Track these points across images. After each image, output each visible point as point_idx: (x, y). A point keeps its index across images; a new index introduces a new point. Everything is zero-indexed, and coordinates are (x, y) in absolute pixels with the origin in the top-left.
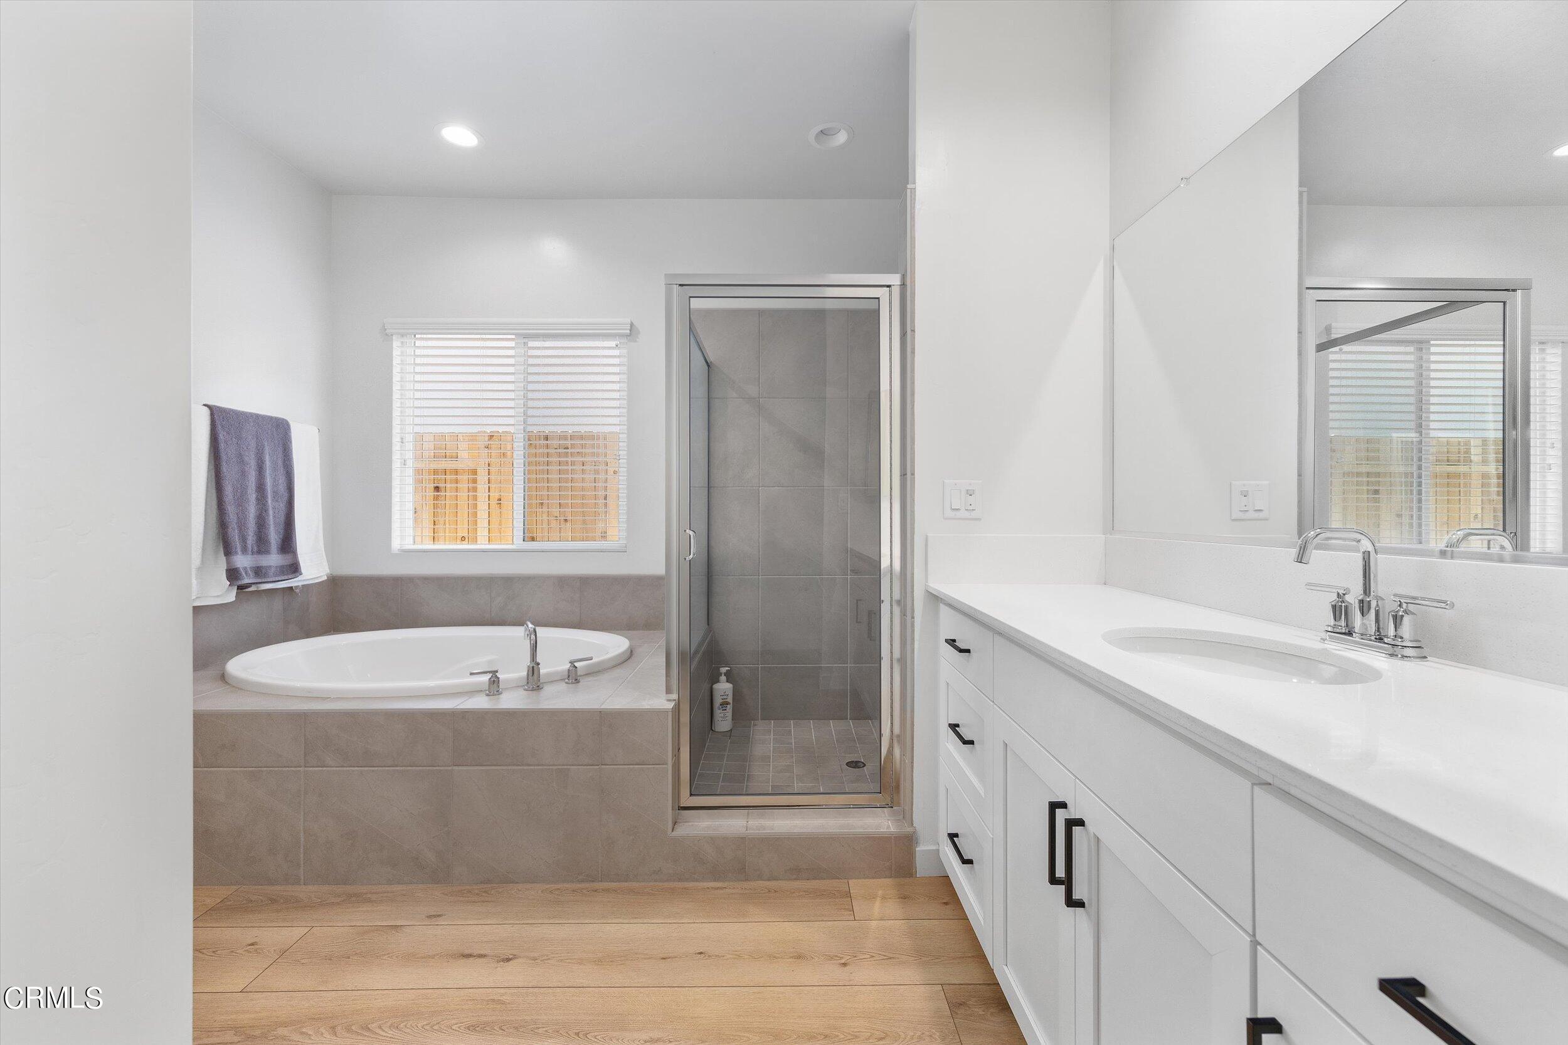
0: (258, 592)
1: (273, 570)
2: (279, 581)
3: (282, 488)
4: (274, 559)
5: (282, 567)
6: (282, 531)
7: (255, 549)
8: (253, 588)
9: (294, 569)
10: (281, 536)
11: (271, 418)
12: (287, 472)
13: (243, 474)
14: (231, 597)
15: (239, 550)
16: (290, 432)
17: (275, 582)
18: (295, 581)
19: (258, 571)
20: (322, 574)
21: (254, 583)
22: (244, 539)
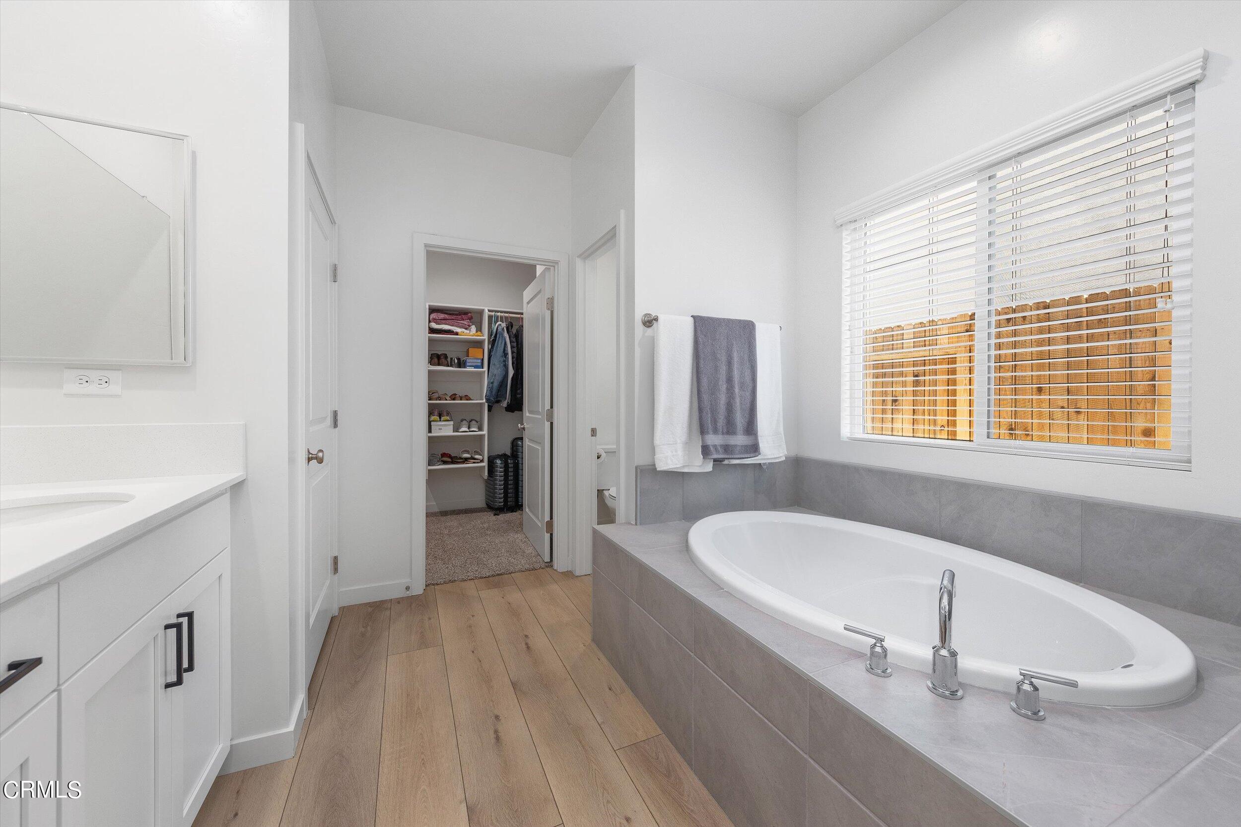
0: (729, 465)
1: (738, 448)
2: (744, 458)
3: (748, 379)
4: (740, 439)
5: (746, 446)
6: (747, 416)
7: (725, 430)
8: (726, 462)
9: (754, 449)
10: (747, 420)
11: (740, 321)
12: (752, 366)
13: (716, 369)
14: (709, 467)
15: (710, 431)
16: (755, 332)
17: (741, 458)
18: (756, 459)
19: (727, 449)
20: (781, 455)
21: (726, 458)
22: (715, 421)
